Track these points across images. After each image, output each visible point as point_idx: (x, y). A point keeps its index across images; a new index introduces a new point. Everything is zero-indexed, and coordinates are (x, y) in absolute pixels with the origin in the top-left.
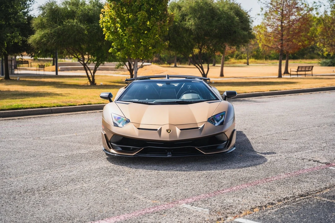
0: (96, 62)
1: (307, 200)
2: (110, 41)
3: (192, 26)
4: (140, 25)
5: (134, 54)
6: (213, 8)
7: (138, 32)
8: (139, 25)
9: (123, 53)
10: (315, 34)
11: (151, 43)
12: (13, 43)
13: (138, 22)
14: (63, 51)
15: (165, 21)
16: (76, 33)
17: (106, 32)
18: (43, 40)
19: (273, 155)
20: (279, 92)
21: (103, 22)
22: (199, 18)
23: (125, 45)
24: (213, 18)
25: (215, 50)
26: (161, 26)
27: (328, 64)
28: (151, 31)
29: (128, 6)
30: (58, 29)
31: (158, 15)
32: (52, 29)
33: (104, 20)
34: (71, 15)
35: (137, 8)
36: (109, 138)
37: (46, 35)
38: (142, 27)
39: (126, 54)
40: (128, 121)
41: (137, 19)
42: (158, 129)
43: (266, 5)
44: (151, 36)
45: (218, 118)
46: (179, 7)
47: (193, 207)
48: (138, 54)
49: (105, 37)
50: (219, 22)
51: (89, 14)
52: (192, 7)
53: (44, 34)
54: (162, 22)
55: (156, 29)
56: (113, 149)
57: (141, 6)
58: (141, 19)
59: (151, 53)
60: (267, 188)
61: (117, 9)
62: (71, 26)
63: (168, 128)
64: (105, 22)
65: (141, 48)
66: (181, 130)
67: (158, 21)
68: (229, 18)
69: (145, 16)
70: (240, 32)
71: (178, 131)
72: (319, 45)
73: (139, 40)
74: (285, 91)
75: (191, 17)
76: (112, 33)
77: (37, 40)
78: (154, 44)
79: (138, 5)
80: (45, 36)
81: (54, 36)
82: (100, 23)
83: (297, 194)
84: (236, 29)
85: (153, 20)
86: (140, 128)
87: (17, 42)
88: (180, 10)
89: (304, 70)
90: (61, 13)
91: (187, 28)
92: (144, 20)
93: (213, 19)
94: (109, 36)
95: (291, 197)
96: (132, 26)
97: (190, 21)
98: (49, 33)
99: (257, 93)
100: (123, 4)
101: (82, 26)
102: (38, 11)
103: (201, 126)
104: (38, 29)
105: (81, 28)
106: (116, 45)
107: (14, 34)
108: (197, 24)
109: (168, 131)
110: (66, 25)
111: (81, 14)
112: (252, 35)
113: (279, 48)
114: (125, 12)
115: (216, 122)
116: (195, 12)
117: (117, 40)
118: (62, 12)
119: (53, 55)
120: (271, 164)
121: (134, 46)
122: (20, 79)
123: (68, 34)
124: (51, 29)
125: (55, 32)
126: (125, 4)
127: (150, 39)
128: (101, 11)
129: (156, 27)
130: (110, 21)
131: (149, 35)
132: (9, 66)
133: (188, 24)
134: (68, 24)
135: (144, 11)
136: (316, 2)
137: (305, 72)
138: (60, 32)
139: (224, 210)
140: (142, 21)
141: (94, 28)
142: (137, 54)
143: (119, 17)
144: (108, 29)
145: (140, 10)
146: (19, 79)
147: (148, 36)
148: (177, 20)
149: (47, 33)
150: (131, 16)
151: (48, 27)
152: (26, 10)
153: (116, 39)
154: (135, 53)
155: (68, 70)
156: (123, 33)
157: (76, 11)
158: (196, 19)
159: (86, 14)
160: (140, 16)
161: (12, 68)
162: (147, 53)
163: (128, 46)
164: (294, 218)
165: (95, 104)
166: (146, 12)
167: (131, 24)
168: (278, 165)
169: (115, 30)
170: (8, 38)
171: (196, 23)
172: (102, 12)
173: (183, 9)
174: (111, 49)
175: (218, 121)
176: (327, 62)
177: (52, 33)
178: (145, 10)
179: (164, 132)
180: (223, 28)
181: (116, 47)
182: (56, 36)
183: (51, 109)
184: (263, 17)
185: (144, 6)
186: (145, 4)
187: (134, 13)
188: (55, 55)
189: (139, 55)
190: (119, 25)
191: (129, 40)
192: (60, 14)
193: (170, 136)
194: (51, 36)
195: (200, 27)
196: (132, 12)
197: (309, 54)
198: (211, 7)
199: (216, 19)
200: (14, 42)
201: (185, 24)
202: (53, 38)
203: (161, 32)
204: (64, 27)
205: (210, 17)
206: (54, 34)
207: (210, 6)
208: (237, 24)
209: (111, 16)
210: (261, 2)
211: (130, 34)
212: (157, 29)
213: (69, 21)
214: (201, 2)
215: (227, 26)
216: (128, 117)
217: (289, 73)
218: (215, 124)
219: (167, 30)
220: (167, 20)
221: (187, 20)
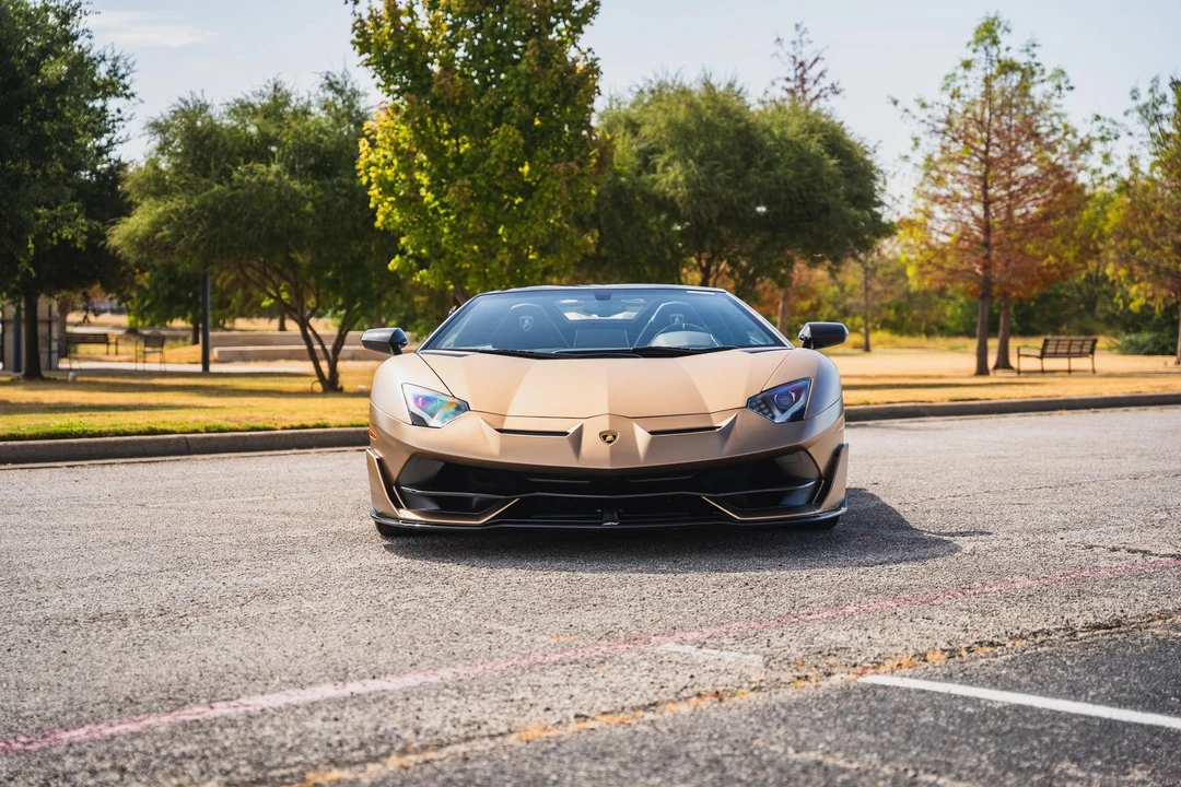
0: (343, 312)
1: (1117, 636)
2: (394, 231)
3: (676, 188)
4: (499, 173)
5: (478, 274)
6: (748, 126)
7: (489, 198)
8: (493, 175)
9: (439, 270)
10: (1100, 231)
11: (536, 236)
12: (55, 243)
13: (490, 165)
14: (229, 297)
15: (583, 161)
16: (275, 209)
17: (381, 202)
18: (159, 235)
19: (984, 537)
20: (981, 405)
21: (369, 167)
22: (700, 161)
23: (446, 242)
24: (748, 161)
25: (756, 274)
26: (571, 177)
27: (1145, 350)
28: (534, 194)
29: (457, 109)
30: (214, 197)
31: (558, 142)
32: (191, 195)
33: (372, 158)
34: (257, 150)
35: (486, 114)
36: (395, 472)
37: (173, 216)
38: (505, 182)
39: (447, 275)
40: (462, 407)
41: (486, 156)
42: (571, 431)
43: (931, 128)
44: (537, 212)
45: (785, 400)
46: (633, 127)
47: (704, 650)
48: (490, 277)
49: (375, 219)
50: (771, 173)
51: (323, 146)
52: (676, 125)
53: (165, 212)
54: (572, 164)
55: (551, 189)
56: (409, 508)
57: (501, 108)
58: (503, 151)
59: (535, 272)
60: (969, 610)
61: (417, 119)
62: (259, 186)
63: (607, 429)
64: (376, 165)
65: (501, 254)
66: (651, 433)
67: (561, 162)
68: (804, 159)
69: (516, 143)
70: (844, 208)
71: (642, 438)
72: (1113, 275)
73: (493, 228)
74: (1006, 403)
75: (674, 158)
76: (401, 203)
77: (140, 233)
78: (547, 240)
79: (492, 107)
80: (169, 220)
81: (199, 220)
82: (360, 170)
83: (1080, 622)
84: (831, 199)
85: (543, 158)
86: (505, 427)
87: (70, 237)
88: (635, 134)
89: (1065, 351)
90: (224, 144)
91: (660, 197)
92: (511, 157)
93: (749, 165)
94: (388, 216)
95: (1058, 630)
96: (470, 179)
97: (669, 168)
98: (181, 211)
99: (908, 407)
100: (440, 102)
101: (296, 186)
102: (147, 138)
103: (724, 424)
104: (142, 198)
105: (295, 190)
106: (415, 244)
107: (61, 211)
108: (694, 179)
109: (604, 437)
110: (241, 181)
111: (294, 144)
112: (885, 225)
113: (977, 274)
114: (446, 133)
115: (777, 413)
116: (686, 141)
117: (416, 225)
118: (228, 139)
119: (194, 313)
120: (976, 556)
121: (475, 248)
122: (79, 379)
123: (246, 213)
124: (188, 197)
125: (202, 206)
126: (445, 102)
127: (533, 224)
128: (364, 128)
129: (554, 182)
130: (395, 162)
131: (529, 208)
132: (41, 342)
133: (664, 180)
134: (247, 177)
135: (513, 125)
136: (1101, 115)
137: (1069, 358)
138: (220, 207)
139: (817, 658)
140: (506, 158)
141: (338, 194)
142: (485, 274)
143: (424, 147)
144: (388, 188)
145: (497, 124)
146: (74, 378)
147: (526, 214)
148: (626, 168)
149: (176, 211)
150: (467, 146)
151: (179, 188)
152: (103, 142)
153: (413, 223)
154: (481, 270)
155: (244, 357)
156: (437, 203)
157: (278, 134)
158: (691, 161)
159: (312, 145)
160: (499, 142)
161: (50, 347)
162: (522, 273)
163: (456, 246)
164: (1078, 674)
165: (340, 426)
166: (519, 127)
167: (466, 172)
168: (1004, 559)
169: (410, 191)
170: (41, 221)
171: (691, 176)
172: (367, 133)
173: (646, 130)
174: (397, 258)
175: (783, 411)
176: (1140, 340)
177: (191, 210)
178: (514, 121)
179: (591, 441)
180: (783, 196)
181: (414, 249)
182: (206, 218)
183: (186, 438)
184: (920, 174)
185: (513, 109)
186: (515, 103)
187: (480, 133)
188: (200, 311)
189: (493, 279)
190: (423, 178)
191: (458, 226)
192: (220, 144)
193: (613, 454)
194: (191, 218)
195: (704, 190)
196: (471, 129)
197: (1077, 321)
198: (743, 124)
199: (761, 163)
200: (59, 237)
201: (654, 181)
202: (197, 228)
203: (569, 202)
204: (236, 188)
205: (737, 157)
206: (201, 212)
207: (739, 121)
208: (831, 182)
209: (399, 144)
210: (914, 117)
211: (463, 206)
212: (557, 189)
213: (252, 168)
214: (708, 107)
215: (800, 190)
216: (463, 394)
217: (1010, 368)
218: (773, 417)
219: (590, 193)
220: (591, 157)
221: (659, 168)
